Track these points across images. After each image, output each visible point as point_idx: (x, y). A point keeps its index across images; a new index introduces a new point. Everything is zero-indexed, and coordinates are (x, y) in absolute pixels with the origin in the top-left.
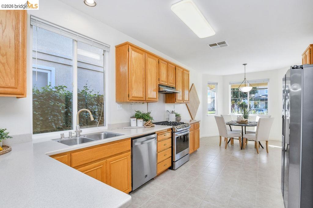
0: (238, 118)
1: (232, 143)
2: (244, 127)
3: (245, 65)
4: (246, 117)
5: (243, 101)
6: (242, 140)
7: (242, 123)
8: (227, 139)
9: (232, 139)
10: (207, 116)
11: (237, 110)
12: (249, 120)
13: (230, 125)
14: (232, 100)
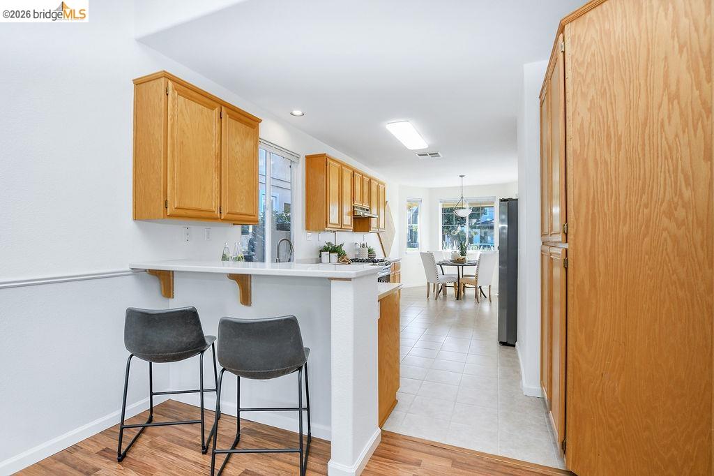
0: (453, 255)
1: (445, 294)
2: (460, 267)
3: (462, 176)
4: (463, 254)
5: (459, 229)
6: (459, 288)
7: (459, 262)
8: (438, 285)
9: (444, 286)
10: (406, 253)
11: (450, 245)
12: (468, 258)
13: (441, 265)
14: (443, 228)
